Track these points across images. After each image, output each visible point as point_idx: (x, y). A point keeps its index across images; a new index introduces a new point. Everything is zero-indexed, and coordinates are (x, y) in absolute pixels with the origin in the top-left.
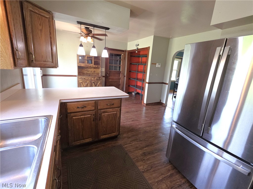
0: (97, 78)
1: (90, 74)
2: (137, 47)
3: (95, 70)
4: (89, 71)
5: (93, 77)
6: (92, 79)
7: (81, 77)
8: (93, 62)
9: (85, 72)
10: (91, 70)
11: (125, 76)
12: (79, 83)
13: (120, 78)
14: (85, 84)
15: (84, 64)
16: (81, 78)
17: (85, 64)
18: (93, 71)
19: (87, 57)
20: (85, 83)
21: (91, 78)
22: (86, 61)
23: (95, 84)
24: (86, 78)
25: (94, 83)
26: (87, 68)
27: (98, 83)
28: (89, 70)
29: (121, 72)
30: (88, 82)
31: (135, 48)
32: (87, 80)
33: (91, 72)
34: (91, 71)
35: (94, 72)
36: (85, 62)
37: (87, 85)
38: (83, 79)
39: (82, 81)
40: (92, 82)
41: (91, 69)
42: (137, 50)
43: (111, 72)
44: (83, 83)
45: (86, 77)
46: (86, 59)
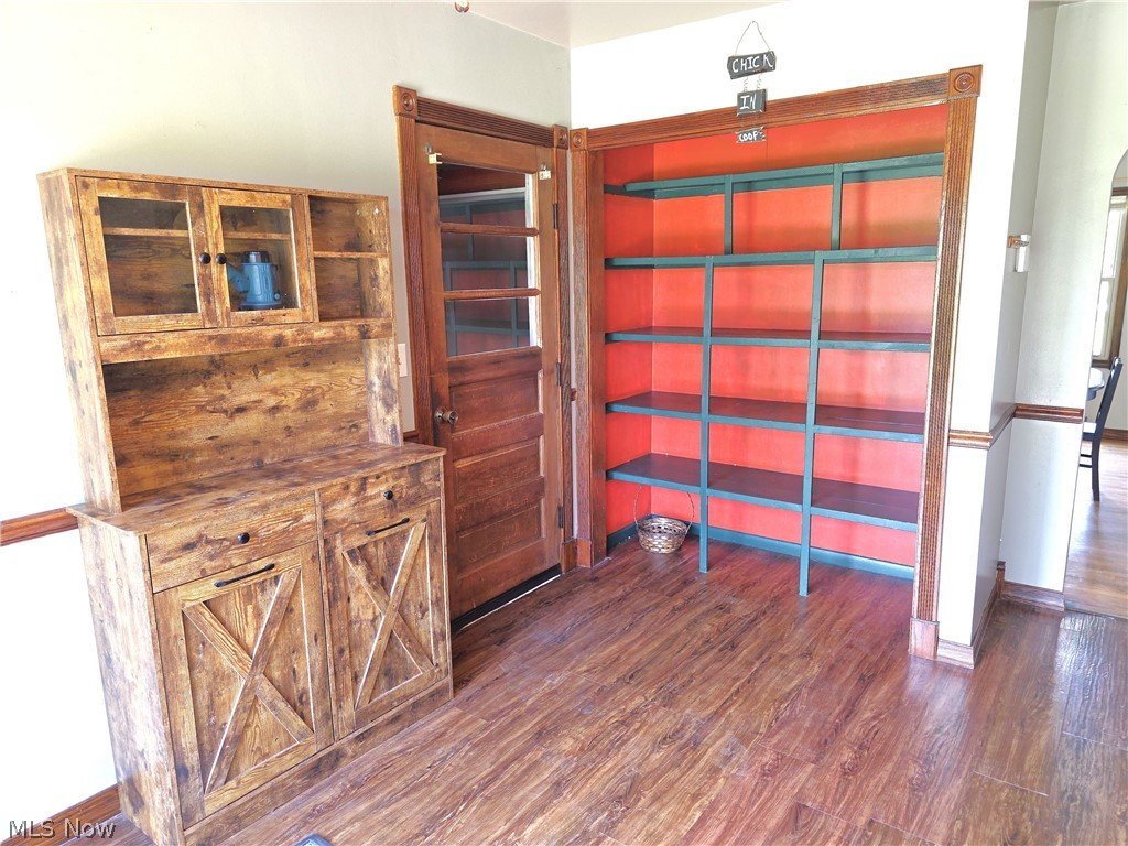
0: (391, 483)
1: (256, 442)
2: (741, 84)
3: (313, 379)
4: (241, 410)
5: (347, 488)
6: (343, 509)
7: (190, 533)
8: (303, 279)
9: (198, 431)
10: (275, 391)
11: (572, 395)
12: (176, 625)
13: (542, 416)
14: (258, 614)
15: (186, 320)
16: (189, 547)
17: (210, 314)
18: (291, 401)
19: (222, 209)
20: (249, 597)
21: (324, 507)
22: (214, 268)
23: (369, 566)
24: (269, 525)
25: (359, 554)
26: (218, 378)
27: (403, 536)
28: (245, 391)
29: (545, 360)
30: (290, 564)
31: (722, 94)
32: (284, 543)
33: (276, 409)
34: (271, 402)
35: (309, 404)
36: (207, 296)
37: (289, 610)
38: (219, 546)
39: (208, 590)
40: (340, 550)
41: (269, 379)
42: (746, 117)
43: (469, 377)
44: (235, 607)
45: (265, 507)
46: (211, 250)
